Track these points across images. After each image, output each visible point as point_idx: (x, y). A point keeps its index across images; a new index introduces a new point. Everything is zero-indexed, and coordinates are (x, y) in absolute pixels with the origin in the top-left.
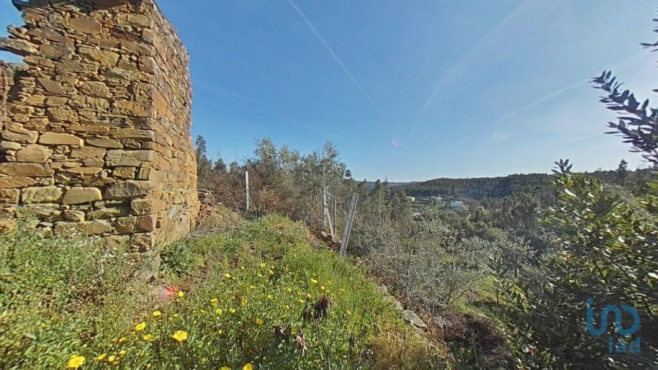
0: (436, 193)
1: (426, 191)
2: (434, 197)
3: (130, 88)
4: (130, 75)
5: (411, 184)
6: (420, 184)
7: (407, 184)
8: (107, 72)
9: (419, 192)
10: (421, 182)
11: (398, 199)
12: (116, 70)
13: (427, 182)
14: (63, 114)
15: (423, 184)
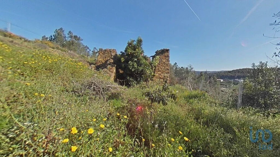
0: (239, 77)
1: (231, 76)
2: (237, 80)
3: (167, 65)
4: (167, 63)
5: (221, 72)
6: (227, 72)
7: (218, 72)
8: (164, 63)
9: (226, 77)
10: (228, 71)
11: (213, 81)
12: (166, 62)
13: (232, 71)
14: (160, 69)
15: (230, 72)
